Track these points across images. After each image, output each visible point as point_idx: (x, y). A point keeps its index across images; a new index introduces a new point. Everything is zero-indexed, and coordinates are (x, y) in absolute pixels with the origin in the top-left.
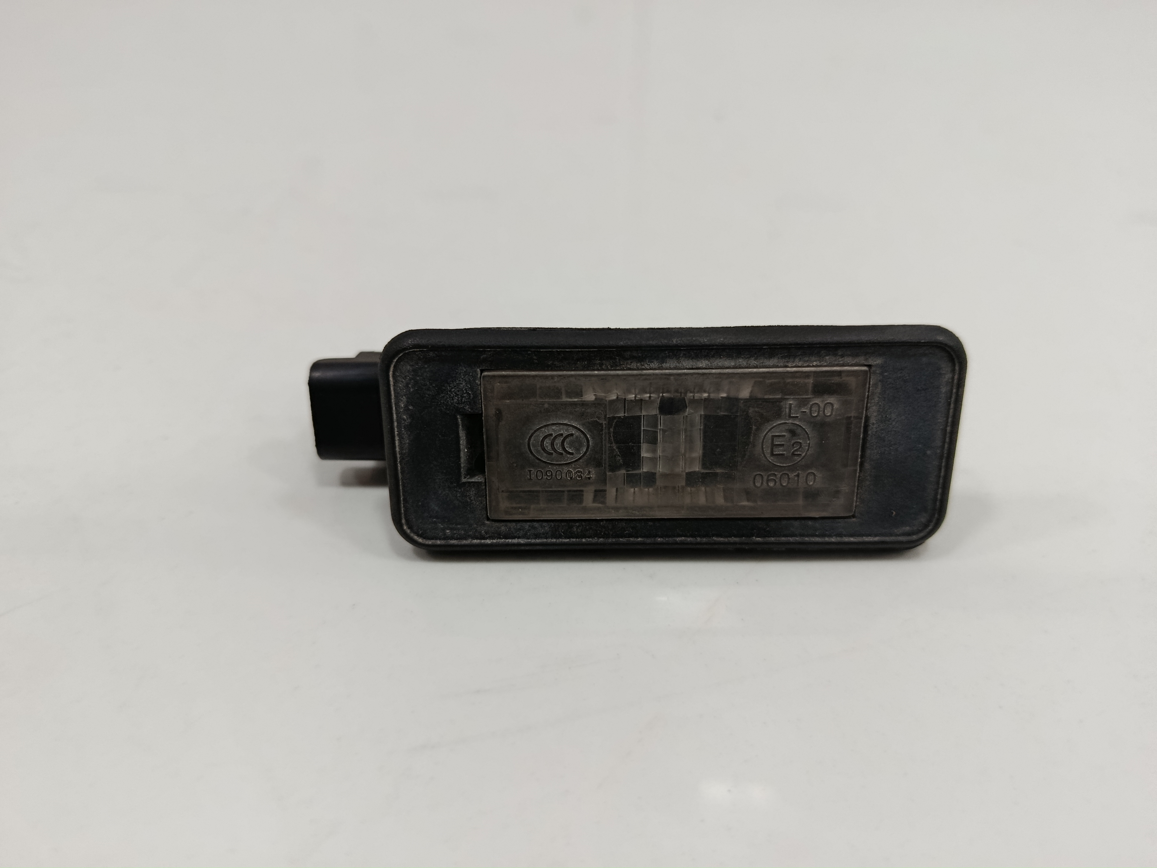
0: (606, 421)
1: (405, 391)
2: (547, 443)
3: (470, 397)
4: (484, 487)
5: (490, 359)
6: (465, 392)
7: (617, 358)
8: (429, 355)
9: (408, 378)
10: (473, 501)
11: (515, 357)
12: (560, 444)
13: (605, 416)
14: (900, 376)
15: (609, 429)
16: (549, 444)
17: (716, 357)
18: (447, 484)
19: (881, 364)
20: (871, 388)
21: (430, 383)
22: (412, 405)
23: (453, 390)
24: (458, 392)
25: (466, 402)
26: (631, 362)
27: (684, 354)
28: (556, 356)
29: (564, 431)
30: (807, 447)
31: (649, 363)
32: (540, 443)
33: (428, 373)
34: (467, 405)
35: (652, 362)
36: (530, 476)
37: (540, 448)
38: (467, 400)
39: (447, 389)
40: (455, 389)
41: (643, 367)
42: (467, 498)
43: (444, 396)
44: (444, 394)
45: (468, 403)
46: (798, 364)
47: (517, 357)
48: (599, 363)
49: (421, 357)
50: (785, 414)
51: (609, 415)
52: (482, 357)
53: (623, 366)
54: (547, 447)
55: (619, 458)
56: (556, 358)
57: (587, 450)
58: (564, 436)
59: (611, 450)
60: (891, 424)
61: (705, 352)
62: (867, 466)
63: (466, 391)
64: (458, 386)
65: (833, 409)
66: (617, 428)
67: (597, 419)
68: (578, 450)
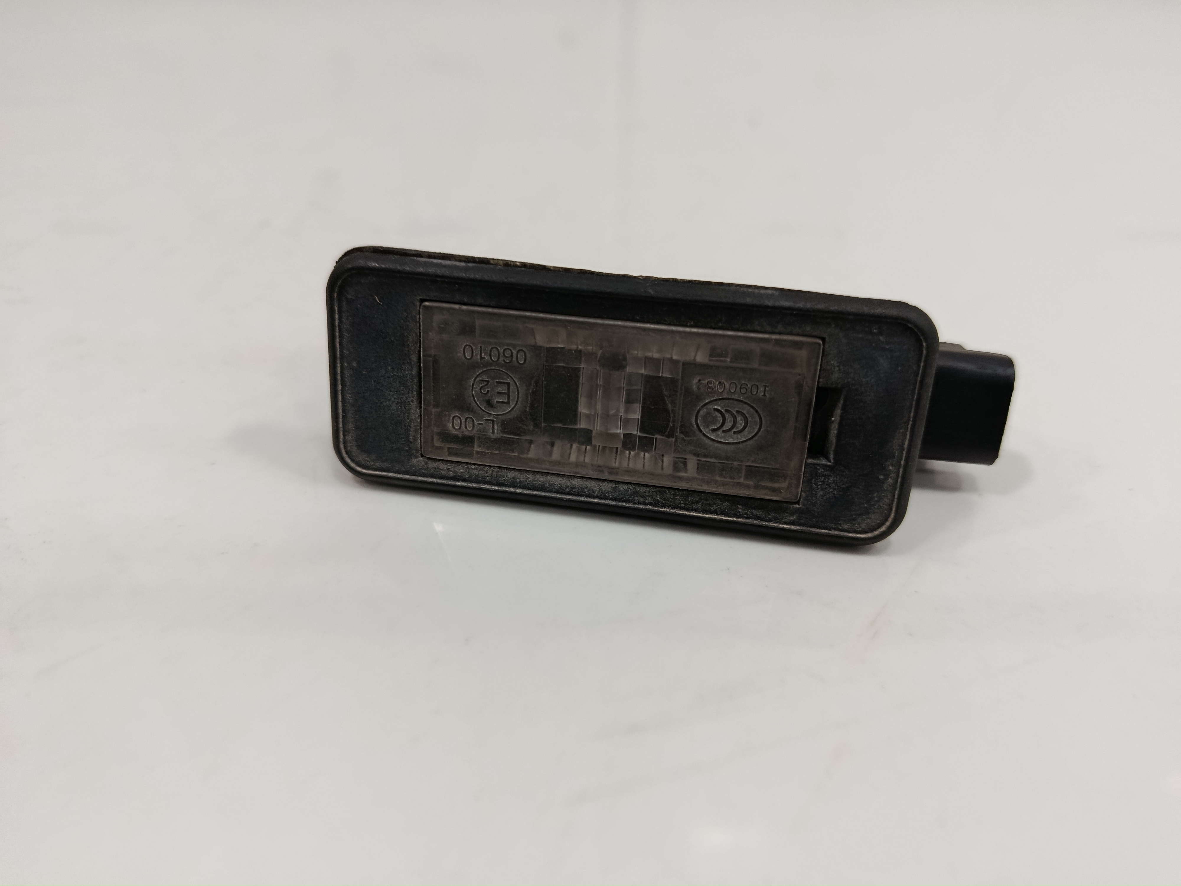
0: (676, 435)
1: (883, 494)
2: (741, 424)
3: (815, 481)
4: (821, 380)
5: (786, 514)
6: (819, 487)
7: (658, 499)
8: (848, 526)
9: (875, 507)
10: (837, 365)
11: (761, 513)
12: (726, 421)
13: (676, 440)
14: (393, 444)
15: (674, 425)
16: (739, 422)
17: (564, 486)
18: (863, 389)
19: (412, 458)
20: (419, 436)
21: (855, 500)
22: (879, 479)
23: (832, 490)
24: (826, 487)
25: (819, 476)
26: (645, 492)
27: (594, 492)
28: (719, 509)
29: (720, 435)
30: (474, 386)
31: (628, 489)
32: (748, 425)
33: (853, 509)
34: (820, 473)
35: (625, 490)
36: (765, 389)
37: (750, 419)
38: (819, 478)
39: (837, 492)
40: (829, 491)
41: (634, 487)
42: (842, 370)
43: (842, 485)
44: (842, 487)
45: (818, 475)
46: (489, 469)
47: (758, 513)
48: (676, 497)
49: (856, 525)
50: (497, 424)
51: (672, 440)
52: (795, 517)
53: (653, 490)
54: (741, 420)
55: (666, 393)
56: (719, 507)
57: (698, 412)
58: (721, 430)
59: (673, 403)
60: (395, 399)
61: (575, 492)
62: (414, 358)
63: (817, 488)
64: (825, 494)
65: (452, 423)
66: (665, 426)
67: (686, 438)
68: (708, 413)
